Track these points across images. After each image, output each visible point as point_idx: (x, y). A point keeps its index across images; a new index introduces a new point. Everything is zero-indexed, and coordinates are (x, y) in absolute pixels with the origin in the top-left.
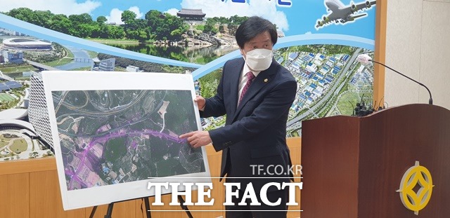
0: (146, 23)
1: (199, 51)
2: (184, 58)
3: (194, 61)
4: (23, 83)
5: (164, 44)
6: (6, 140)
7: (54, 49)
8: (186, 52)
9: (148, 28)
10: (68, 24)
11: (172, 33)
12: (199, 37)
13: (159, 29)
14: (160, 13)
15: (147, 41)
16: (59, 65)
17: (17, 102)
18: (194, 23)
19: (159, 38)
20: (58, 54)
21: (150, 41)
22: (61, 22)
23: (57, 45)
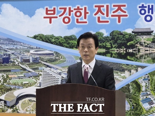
0: (110, 39)
1: (149, 55)
2: (137, 59)
3: (145, 62)
4: (39, 73)
5: (122, 51)
6: (30, 103)
7: (55, 55)
8: (138, 56)
9: (111, 41)
10: (63, 41)
11: (128, 44)
12: (149, 46)
13: (119, 42)
14: (120, 32)
15: (111, 49)
16: (57, 64)
17: (35, 83)
18: (145, 37)
19: (119, 47)
20: (57, 58)
21: (113, 49)
22: (59, 40)
23: (57, 53)
